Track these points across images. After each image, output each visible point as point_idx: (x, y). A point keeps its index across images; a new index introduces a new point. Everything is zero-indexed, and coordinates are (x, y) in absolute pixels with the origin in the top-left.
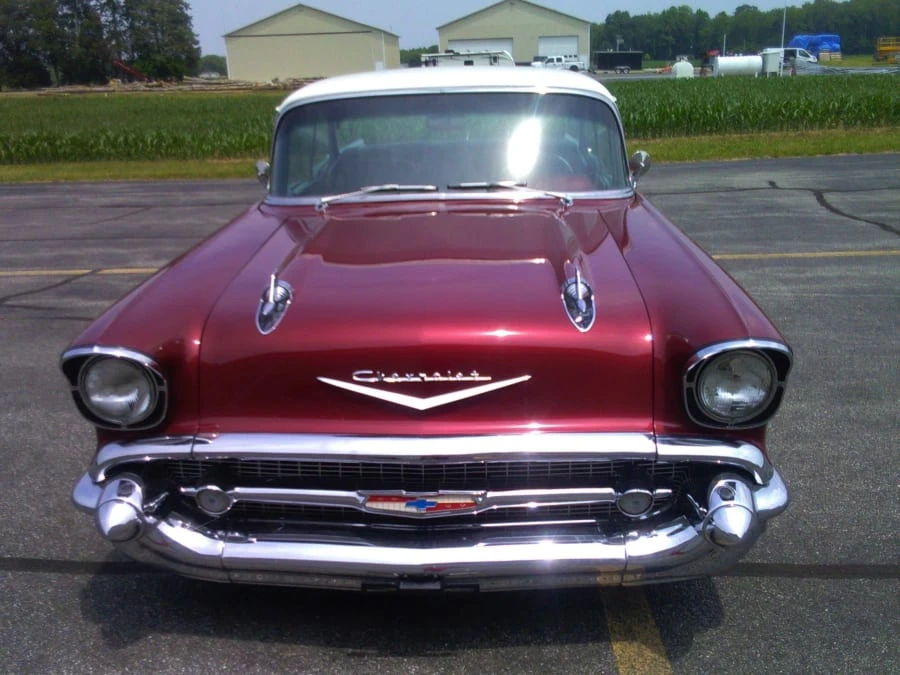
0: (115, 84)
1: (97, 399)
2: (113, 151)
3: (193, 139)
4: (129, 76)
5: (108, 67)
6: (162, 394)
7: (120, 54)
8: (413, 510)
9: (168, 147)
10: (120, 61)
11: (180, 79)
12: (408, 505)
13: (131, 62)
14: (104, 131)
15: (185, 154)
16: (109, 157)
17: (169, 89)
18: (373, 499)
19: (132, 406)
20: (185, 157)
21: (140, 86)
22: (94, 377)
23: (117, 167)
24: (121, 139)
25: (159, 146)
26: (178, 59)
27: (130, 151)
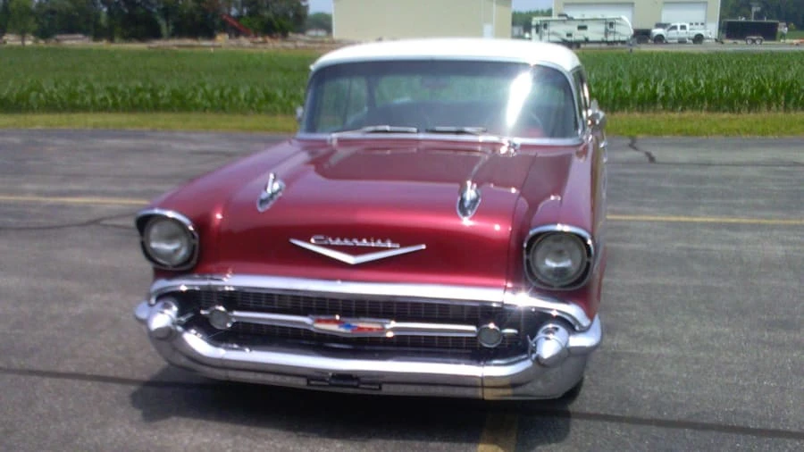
0: (222, 39)
1: (154, 245)
2: (209, 104)
3: (284, 96)
4: (236, 31)
5: (217, 22)
6: (194, 246)
7: (229, 10)
8: (342, 330)
9: (261, 101)
10: (229, 15)
11: (284, 35)
12: (340, 327)
13: (238, 18)
14: (203, 85)
15: (275, 109)
16: (205, 109)
17: (274, 46)
18: (319, 321)
19: (176, 251)
20: (273, 113)
21: (245, 41)
22: (155, 230)
23: (211, 118)
24: (217, 93)
25: (252, 101)
26: (286, 16)
27: (222, 104)
